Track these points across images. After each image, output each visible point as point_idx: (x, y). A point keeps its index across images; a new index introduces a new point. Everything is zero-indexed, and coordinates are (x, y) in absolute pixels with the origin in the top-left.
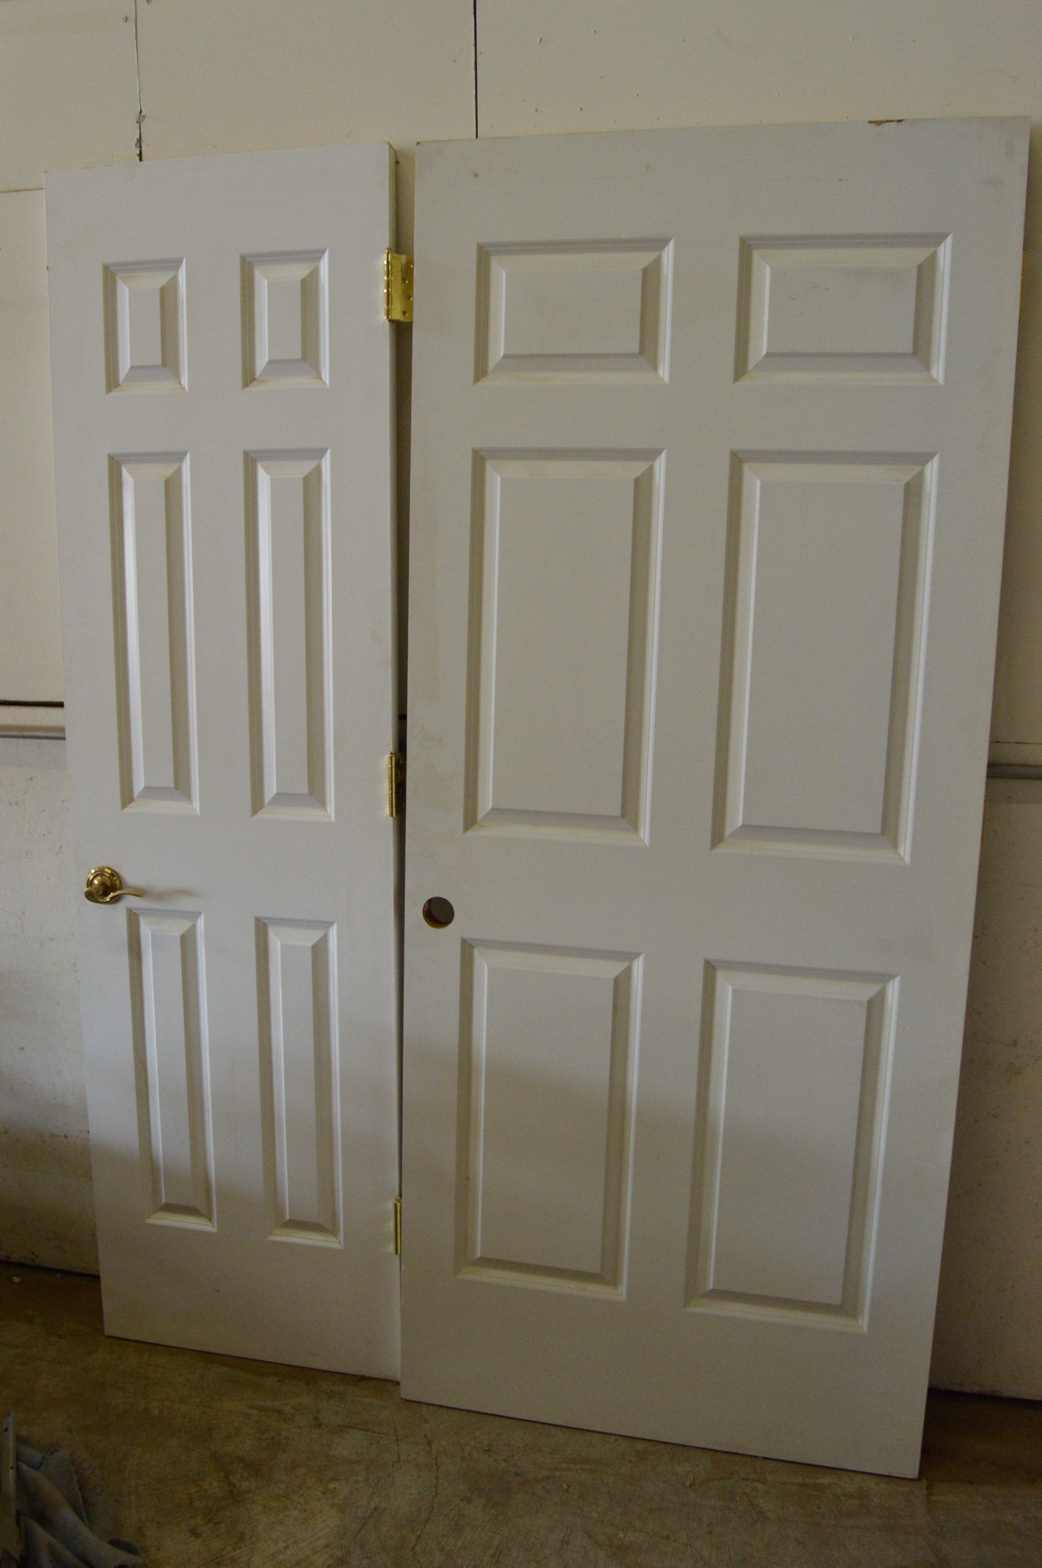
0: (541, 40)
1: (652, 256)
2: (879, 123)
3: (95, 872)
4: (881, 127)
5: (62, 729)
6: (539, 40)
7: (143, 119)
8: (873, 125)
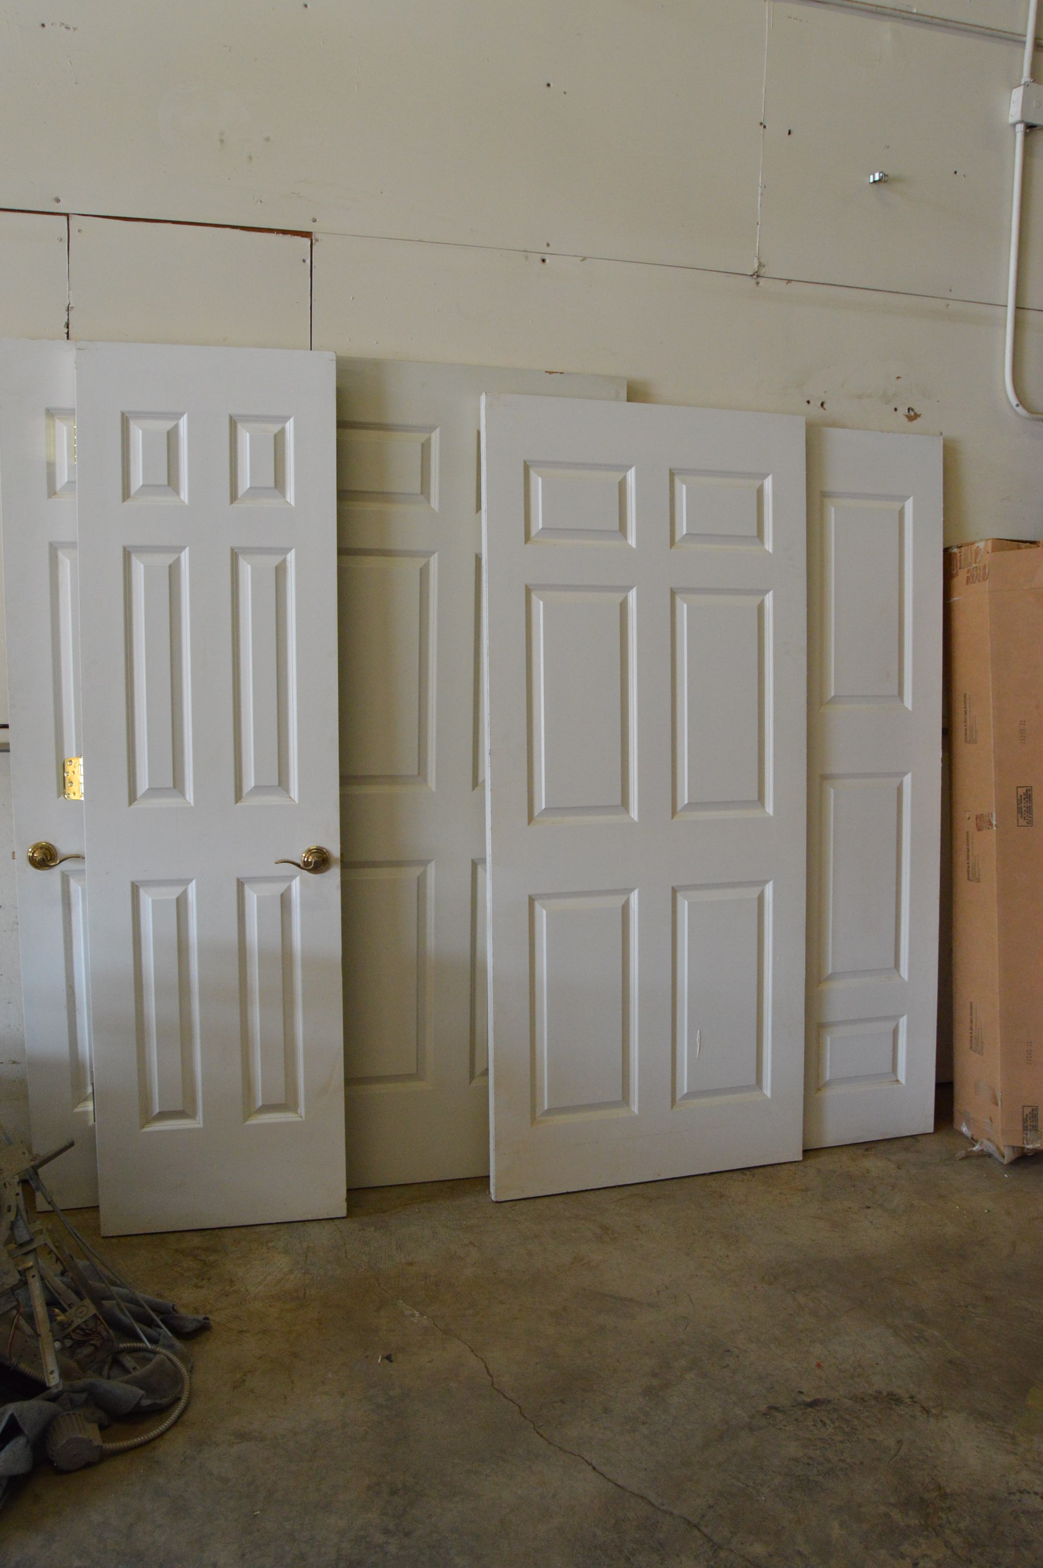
0: (353, 298)
1: (427, 436)
2: (551, 373)
3: (32, 850)
4: (552, 375)
5: (8, 744)
6: (352, 298)
7: (71, 310)
8: (548, 374)
